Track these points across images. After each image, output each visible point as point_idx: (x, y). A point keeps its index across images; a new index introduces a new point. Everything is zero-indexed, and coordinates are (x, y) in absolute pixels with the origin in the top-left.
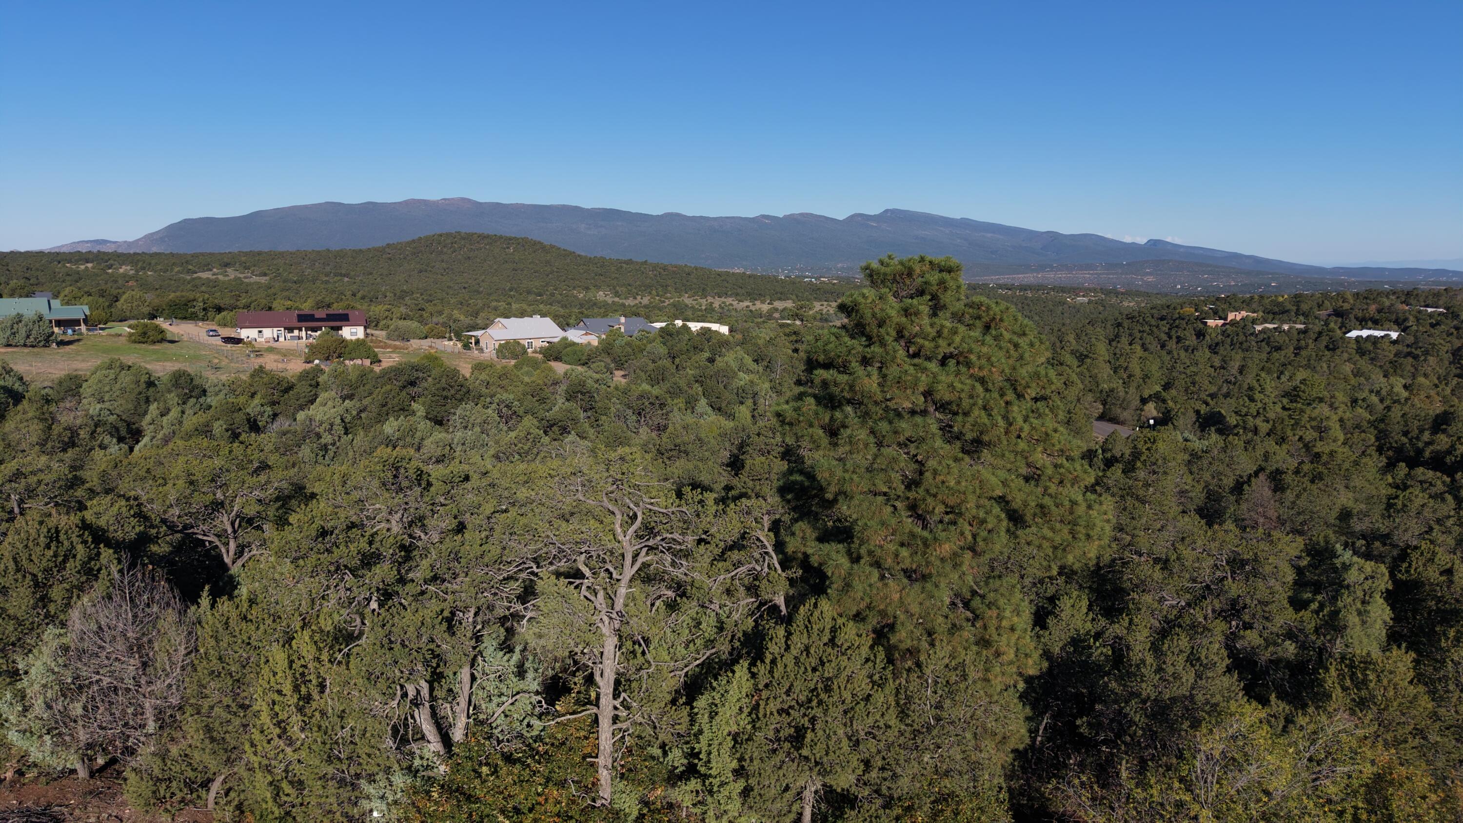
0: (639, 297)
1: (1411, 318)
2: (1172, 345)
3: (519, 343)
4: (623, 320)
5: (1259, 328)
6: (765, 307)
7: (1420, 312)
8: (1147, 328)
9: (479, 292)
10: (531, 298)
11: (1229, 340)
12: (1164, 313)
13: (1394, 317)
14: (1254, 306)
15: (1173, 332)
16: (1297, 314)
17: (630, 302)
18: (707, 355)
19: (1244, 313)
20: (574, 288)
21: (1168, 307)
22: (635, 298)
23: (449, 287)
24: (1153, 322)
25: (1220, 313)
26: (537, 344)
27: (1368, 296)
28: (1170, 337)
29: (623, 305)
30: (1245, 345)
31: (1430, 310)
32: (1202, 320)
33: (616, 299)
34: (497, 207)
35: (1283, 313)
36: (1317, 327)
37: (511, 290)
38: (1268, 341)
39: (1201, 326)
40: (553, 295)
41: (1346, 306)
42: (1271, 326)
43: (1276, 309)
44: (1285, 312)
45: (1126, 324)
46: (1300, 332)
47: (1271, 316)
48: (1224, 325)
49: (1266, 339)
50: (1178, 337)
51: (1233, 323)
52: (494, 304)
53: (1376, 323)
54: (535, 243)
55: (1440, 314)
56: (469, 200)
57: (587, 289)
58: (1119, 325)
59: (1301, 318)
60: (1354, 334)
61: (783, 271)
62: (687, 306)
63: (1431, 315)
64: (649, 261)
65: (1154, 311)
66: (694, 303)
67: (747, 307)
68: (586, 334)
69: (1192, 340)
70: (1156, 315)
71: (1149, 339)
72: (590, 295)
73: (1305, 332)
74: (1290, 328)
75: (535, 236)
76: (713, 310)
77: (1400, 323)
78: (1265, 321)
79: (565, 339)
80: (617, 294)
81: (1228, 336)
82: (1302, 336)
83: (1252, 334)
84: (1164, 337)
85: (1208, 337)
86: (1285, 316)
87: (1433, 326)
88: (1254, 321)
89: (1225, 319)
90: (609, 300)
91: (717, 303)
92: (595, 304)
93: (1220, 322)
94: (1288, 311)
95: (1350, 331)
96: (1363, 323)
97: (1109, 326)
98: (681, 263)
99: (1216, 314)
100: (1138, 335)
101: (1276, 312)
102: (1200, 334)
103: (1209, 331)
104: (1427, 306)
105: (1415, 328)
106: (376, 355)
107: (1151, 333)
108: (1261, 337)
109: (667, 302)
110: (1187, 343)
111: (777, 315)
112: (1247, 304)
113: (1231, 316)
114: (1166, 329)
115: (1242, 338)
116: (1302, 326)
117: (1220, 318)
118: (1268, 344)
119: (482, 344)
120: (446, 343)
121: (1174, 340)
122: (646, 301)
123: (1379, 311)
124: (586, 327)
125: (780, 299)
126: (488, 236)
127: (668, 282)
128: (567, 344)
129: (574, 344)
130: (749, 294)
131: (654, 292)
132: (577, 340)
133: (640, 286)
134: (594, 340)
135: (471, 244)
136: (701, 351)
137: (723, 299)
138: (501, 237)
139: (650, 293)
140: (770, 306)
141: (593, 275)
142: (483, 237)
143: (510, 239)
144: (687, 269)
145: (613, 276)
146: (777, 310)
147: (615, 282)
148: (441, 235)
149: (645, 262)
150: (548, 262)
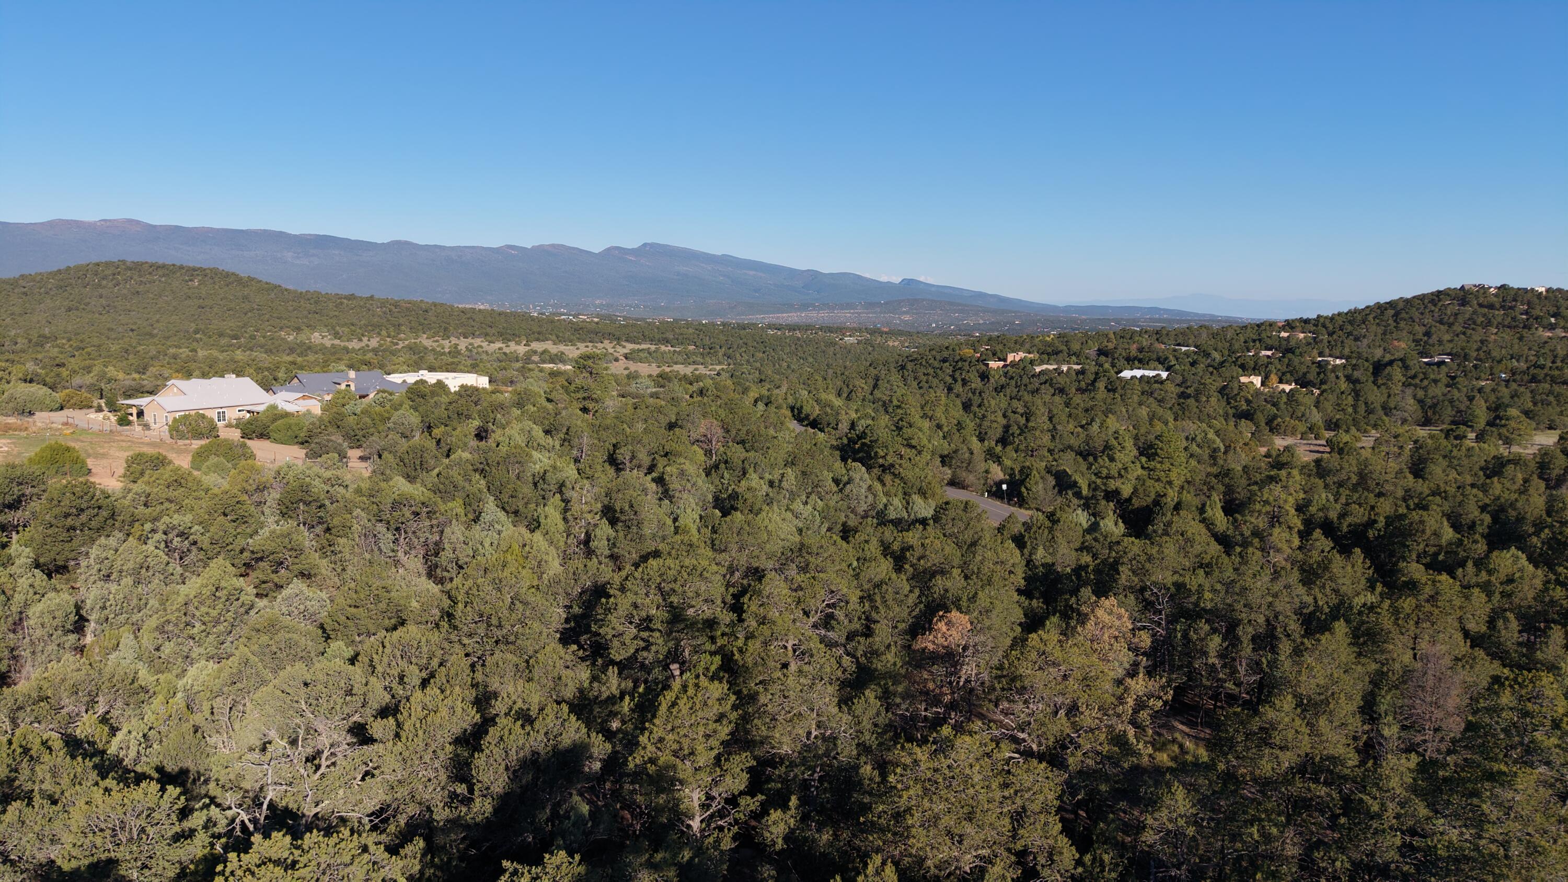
1: (1171, 357)
2: (958, 388)
3: (204, 415)
4: (352, 374)
5: (1038, 369)
6: (521, 349)
7: (1175, 350)
8: (931, 371)
9: (150, 336)
11: (1013, 382)
12: (945, 354)
13: (1155, 356)
14: (1027, 346)
15: (957, 375)
16: (1069, 355)
19: (1021, 355)
21: (947, 348)
22: (360, 340)
24: (936, 364)
25: (999, 354)
26: (233, 415)
27: (1125, 335)
28: (955, 380)
30: (1030, 387)
31: (1184, 349)
32: (983, 361)
33: (336, 342)
35: (1057, 354)
36: (1092, 368)
38: (1049, 382)
39: (984, 368)
41: (1111, 346)
42: (1051, 367)
43: (1050, 350)
44: (1057, 353)
45: (910, 366)
46: (1078, 373)
47: (1046, 356)
48: (1005, 366)
49: (1047, 380)
50: (963, 380)
51: (1013, 364)
53: (1142, 363)
54: (228, 275)
55: (1195, 353)
56: (140, 222)
57: (298, 329)
58: (903, 367)
59: (1074, 358)
60: (1127, 374)
61: (534, 308)
63: (1187, 354)
64: (376, 297)
65: (934, 353)
67: (500, 349)
68: (303, 398)
69: (977, 383)
70: (938, 357)
71: (935, 382)
73: (1082, 372)
74: (1069, 369)
75: (230, 265)
77: (1162, 362)
78: (1042, 362)
79: (273, 406)
80: (335, 335)
81: (1012, 378)
82: (1081, 377)
83: (1033, 376)
84: (949, 380)
85: (992, 380)
86: (1060, 356)
87: (1193, 364)
88: (1032, 362)
89: (1005, 360)
90: (328, 343)
93: (1001, 364)
94: (1061, 351)
95: (1121, 371)
96: (1132, 362)
97: (893, 370)
99: (995, 355)
100: (925, 378)
101: (1050, 353)
102: (984, 376)
103: (992, 373)
104: (1179, 345)
105: (1177, 367)
107: (936, 376)
108: (1043, 379)
110: (973, 386)
112: (1018, 345)
113: (1010, 357)
114: (950, 371)
115: (1025, 380)
116: (1078, 367)
117: (1000, 360)
118: (1051, 385)
119: (148, 417)
120: (93, 415)
121: (960, 382)
123: (1141, 350)
124: (302, 387)
125: (538, 340)
126: (163, 266)
127: (402, 321)
128: (276, 415)
129: (287, 415)
130: (501, 334)
131: (384, 333)
132: (290, 408)
133: (366, 326)
134: (315, 406)
135: (140, 276)
136: (468, 417)
137: (470, 340)
138: (181, 267)
139: (379, 334)
140: (527, 348)
141: (306, 313)
142: (156, 267)
143: (194, 269)
144: (423, 306)
145: (332, 314)
146: (535, 352)
147: (334, 321)
148: (98, 265)
149: (372, 297)
150: (246, 298)
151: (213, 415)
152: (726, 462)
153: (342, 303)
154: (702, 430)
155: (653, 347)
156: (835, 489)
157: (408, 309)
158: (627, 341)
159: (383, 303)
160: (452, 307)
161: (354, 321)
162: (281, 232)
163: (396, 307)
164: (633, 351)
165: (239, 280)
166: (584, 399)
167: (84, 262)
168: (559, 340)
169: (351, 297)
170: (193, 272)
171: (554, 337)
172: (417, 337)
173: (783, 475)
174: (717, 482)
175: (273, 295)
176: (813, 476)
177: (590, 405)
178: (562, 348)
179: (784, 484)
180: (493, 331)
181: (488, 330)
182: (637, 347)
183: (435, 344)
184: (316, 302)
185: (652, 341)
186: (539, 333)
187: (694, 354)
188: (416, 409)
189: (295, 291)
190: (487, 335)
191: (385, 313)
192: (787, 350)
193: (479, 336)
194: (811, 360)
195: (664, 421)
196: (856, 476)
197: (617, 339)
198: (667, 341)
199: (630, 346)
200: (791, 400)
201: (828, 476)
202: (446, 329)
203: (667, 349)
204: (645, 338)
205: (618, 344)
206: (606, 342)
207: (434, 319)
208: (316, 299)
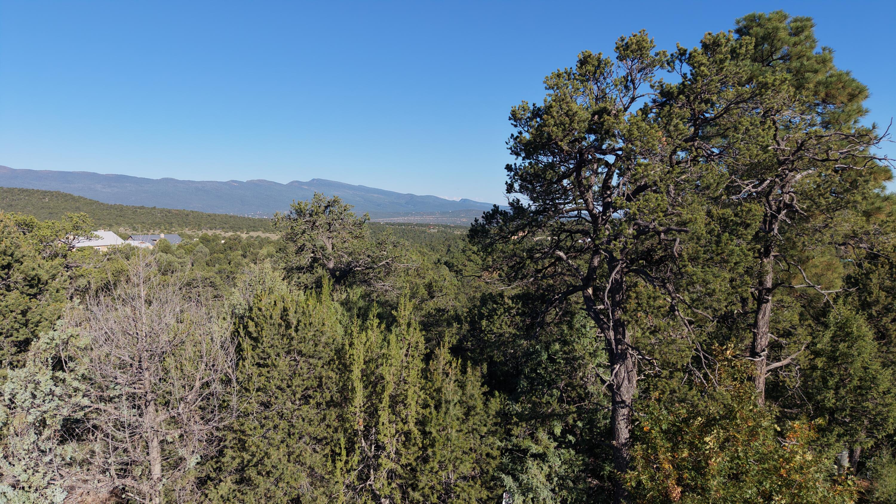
54: (66, 195)
64: (158, 207)
125: (253, 231)
126: (27, 190)
127: (173, 221)
130: (232, 228)
131: (163, 227)
133: (152, 223)
135: (13, 196)
137: (214, 231)
138: (38, 191)
139: (160, 228)
140: (248, 235)
141: (115, 216)
142: (22, 191)
143: (46, 192)
144: (185, 213)
145: (131, 217)
146: (252, 237)
147: (132, 221)
149: (155, 208)
153: (136, 211)
157: (176, 214)
159: (162, 211)
160: (202, 213)
161: (145, 221)
162: (94, 173)
163: (169, 213)
165: (73, 198)
168: (266, 230)
169: (142, 208)
170: (45, 193)
171: (263, 229)
172: (182, 230)
175: (94, 207)
178: (268, 235)
180: (227, 226)
181: (224, 225)
183: (193, 234)
184: (121, 211)
186: (254, 227)
189: (108, 204)
190: (223, 228)
191: (163, 216)
193: (219, 229)
202: (199, 225)
207: (192, 219)
208: (121, 208)
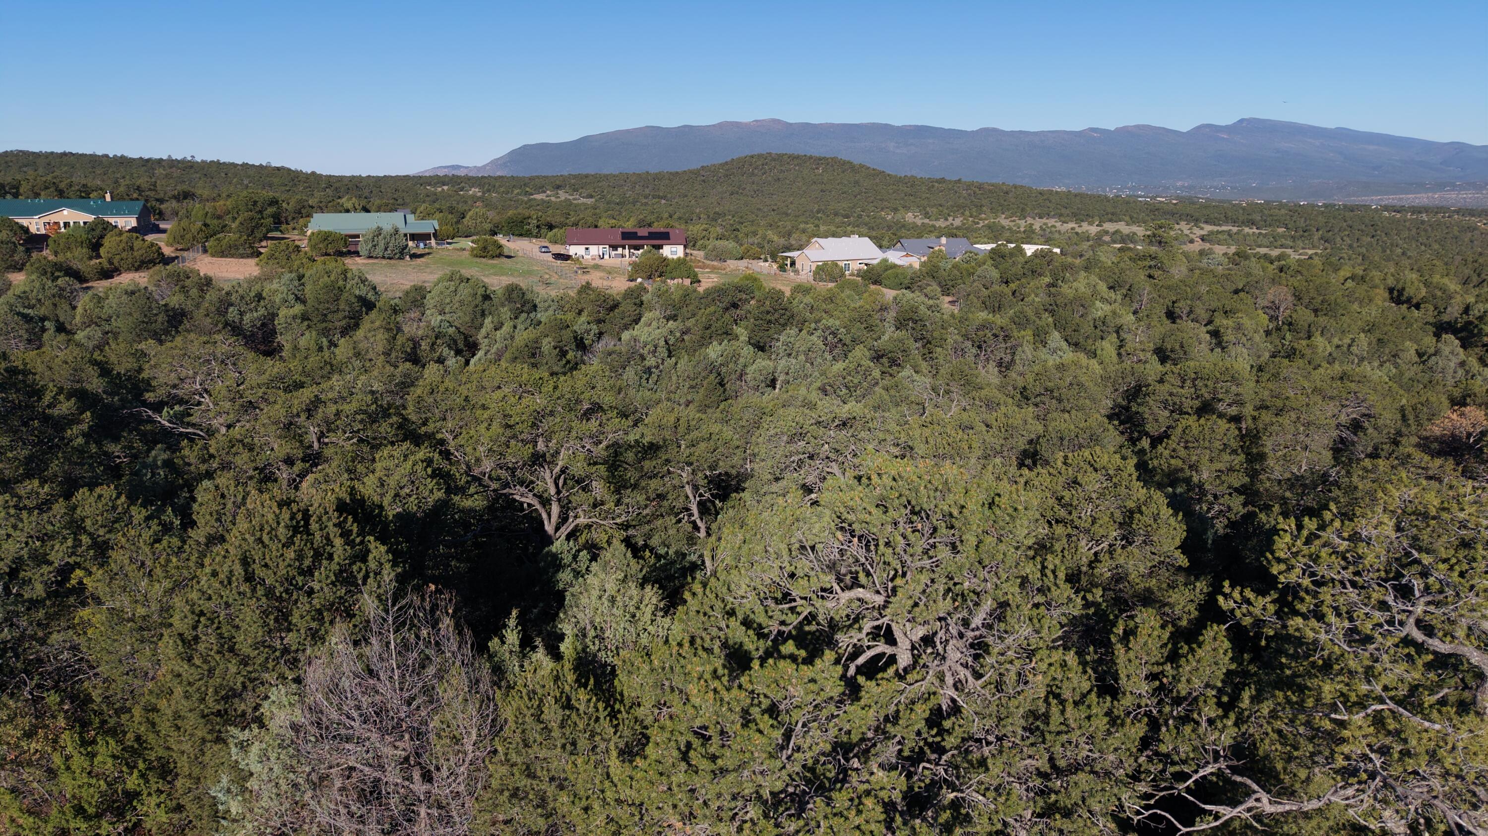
0: (950, 219)
3: (837, 265)
4: (944, 241)
6: (1093, 230)
9: (787, 215)
10: (838, 220)
17: (941, 223)
18: (1047, 280)
20: (882, 209)
22: (946, 219)
23: (759, 209)
26: (855, 266)
29: (934, 226)
33: (926, 221)
34: (806, 127)
37: (818, 212)
40: (860, 216)
52: (802, 226)
54: (844, 163)
56: (779, 121)
57: (896, 210)
61: (1112, 189)
62: (1003, 227)
64: (965, 181)
66: (1012, 224)
67: (1073, 229)
68: (907, 255)
72: (899, 216)
75: (844, 156)
76: (1033, 232)
79: (885, 260)
80: (927, 215)
90: (919, 222)
91: (1037, 224)
92: (904, 226)
98: (998, 181)
106: (696, 275)
109: (981, 224)
111: (1107, 238)
119: (798, 265)
120: (762, 264)
122: (958, 222)
124: (904, 248)
125: (1111, 221)
126: (798, 157)
127: (984, 202)
128: (886, 266)
129: (895, 266)
130: (1075, 215)
131: (967, 212)
132: (898, 262)
133: (952, 206)
134: (915, 262)
136: (1040, 275)
137: (1044, 220)
138: (811, 157)
139: (963, 213)
140: (1100, 228)
141: (903, 195)
142: (794, 157)
143: (820, 159)
144: (1004, 188)
145: (924, 196)
146: (1107, 233)
147: (924, 203)
148: (752, 157)
149: (961, 181)
150: (857, 183)
151: (842, 264)
152: (1290, 324)
153: (933, 186)
154: (1270, 297)
155: (1235, 229)
156: (1416, 359)
157: (990, 191)
158: (1206, 222)
159: (969, 186)
160: (1030, 189)
161: (945, 203)
163: (980, 189)
164: (1211, 233)
166: (1150, 267)
167: (743, 155)
168: (1133, 221)
169: (942, 181)
170: (819, 161)
171: (1127, 218)
172: (997, 218)
173: (1353, 340)
174: (1277, 342)
175: (878, 181)
176: (1391, 345)
177: (1157, 273)
178: (1133, 228)
179: (1354, 349)
180: (1068, 211)
181: (1063, 211)
182: (1215, 228)
184: (913, 186)
185: (1234, 222)
186: (1113, 214)
187: (1283, 236)
188: (996, 267)
189: (896, 176)
190: (1061, 215)
191: (969, 195)
192: (1406, 234)
193: (1053, 217)
194: (1436, 246)
195: (1231, 287)
196: (1446, 350)
197: (1195, 220)
198: (1252, 223)
199: (1208, 228)
200: (1391, 282)
201: (1410, 348)
202: (1023, 210)
203: (1251, 231)
204: (1227, 220)
205: (1196, 225)
206: (1183, 223)
207: (1013, 200)
208: (911, 183)
